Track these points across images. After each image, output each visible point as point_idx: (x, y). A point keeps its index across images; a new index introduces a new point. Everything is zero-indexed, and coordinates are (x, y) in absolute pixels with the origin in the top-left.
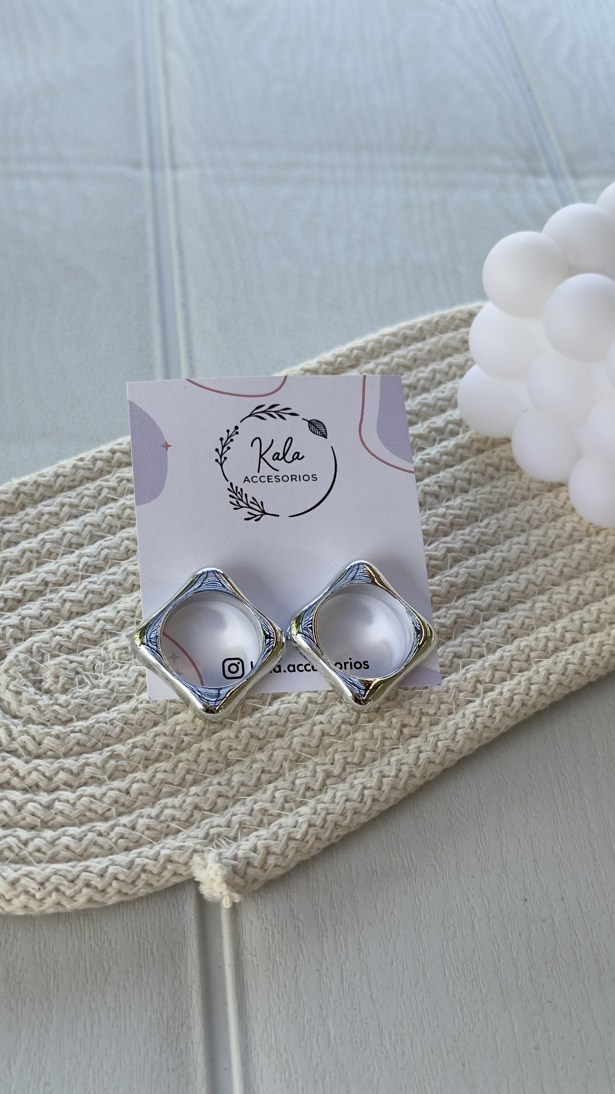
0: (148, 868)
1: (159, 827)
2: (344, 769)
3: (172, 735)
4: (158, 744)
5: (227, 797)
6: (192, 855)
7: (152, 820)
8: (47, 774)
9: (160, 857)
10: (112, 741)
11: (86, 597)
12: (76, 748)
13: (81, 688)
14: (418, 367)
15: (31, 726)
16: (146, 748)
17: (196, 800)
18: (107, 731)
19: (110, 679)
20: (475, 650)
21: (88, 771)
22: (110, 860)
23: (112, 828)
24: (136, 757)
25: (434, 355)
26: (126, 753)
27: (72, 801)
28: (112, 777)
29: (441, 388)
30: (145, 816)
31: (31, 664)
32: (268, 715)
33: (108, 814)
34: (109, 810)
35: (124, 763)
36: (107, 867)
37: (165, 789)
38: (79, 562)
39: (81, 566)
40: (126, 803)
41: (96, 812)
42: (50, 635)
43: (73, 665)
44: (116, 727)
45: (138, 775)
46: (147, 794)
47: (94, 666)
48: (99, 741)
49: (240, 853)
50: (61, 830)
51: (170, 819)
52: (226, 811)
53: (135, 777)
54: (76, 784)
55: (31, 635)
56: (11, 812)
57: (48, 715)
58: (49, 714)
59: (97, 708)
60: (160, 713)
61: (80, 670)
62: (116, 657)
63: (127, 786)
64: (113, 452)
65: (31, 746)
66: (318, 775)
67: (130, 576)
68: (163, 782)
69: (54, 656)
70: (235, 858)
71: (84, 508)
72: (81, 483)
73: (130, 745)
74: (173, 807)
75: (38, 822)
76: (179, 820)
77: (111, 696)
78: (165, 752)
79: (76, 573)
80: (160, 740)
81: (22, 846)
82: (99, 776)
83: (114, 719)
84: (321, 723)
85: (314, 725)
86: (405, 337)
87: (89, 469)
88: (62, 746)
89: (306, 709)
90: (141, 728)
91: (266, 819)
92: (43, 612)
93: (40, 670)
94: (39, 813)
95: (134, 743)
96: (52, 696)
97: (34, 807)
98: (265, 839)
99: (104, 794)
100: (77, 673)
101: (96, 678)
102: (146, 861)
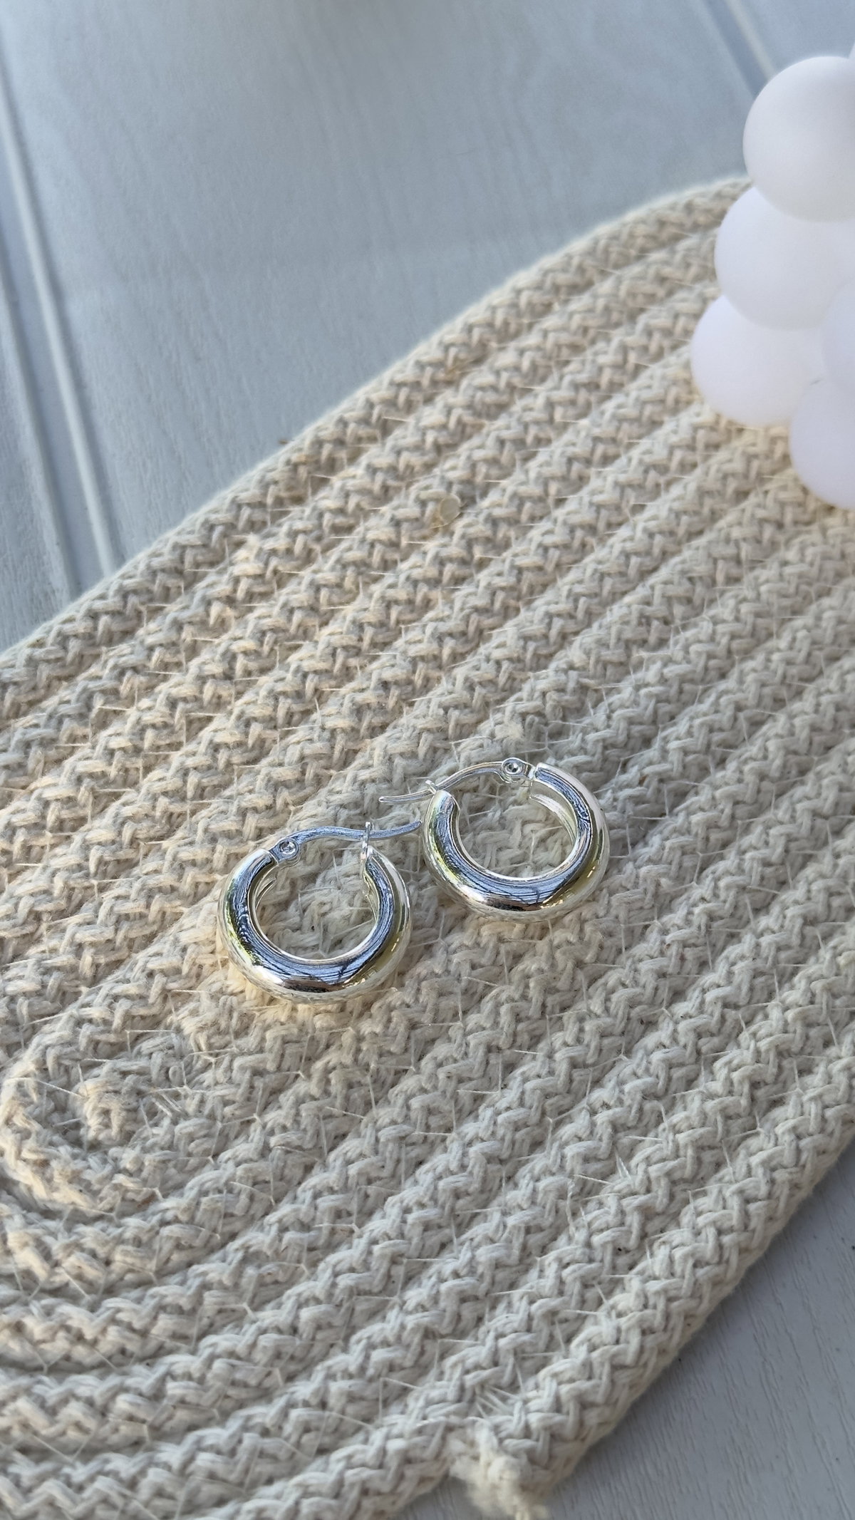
0: (373, 1485)
1: (368, 1393)
2: (672, 1197)
3: (345, 1188)
4: (323, 1213)
5: (476, 1298)
6: (444, 1439)
7: (351, 1382)
8: (137, 1325)
9: (388, 1459)
10: (237, 1225)
11: (116, 931)
12: (176, 1257)
13: (156, 1125)
14: (593, 342)
15: (81, 1228)
16: (305, 1227)
17: (424, 1318)
18: (226, 1207)
19: (203, 1095)
20: (836, 902)
21: (211, 1300)
22: (299, 1485)
23: (285, 1414)
24: (290, 1252)
25: (615, 316)
26: (271, 1245)
27: (196, 1375)
28: (257, 1301)
29: (643, 379)
30: (339, 1375)
31: (51, 1094)
32: (508, 1109)
33: (268, 1383)
34: (269, 1374)
35: (269, 1267)
36: (297, 1503)
37: (362, 1305)
38: (86, 859)
39: (92, 867)
40: (298, 1354)
41: (246, 1385)
42: (71, 1024)
43: (130, 1080)
44: (239, 1193)
45: (303, 1288)
46: (330, 1326)
47: (167, 1072)
48: (215, 1231)
49: (534, 1420)
50: (192, 1437)
51: (385, 1371)
52: (483, 1329)
53: (299, 1295)
54: (194, 1331)
55: (34, 1030)
56: (91, 1424)
57: (109, 1199)
58: (109, 1197)
59: (193, 1161)
60: (310, 1146)
61: (143, 1088)
62: (203, 1047)
63: (290, 1319)
64: (93, 616)
65: (92, 1272)
66: (628, 1220)
67: (187, 869)
68: (355, 1292)
69: (88, 1067)
70: (527, 1432)
71: (68, 741)
72: (49, 689)
73: (274, 1229)
74: (385, 1343)
75: (145, 1431)
76: (402, 1369)
77: (213, 1130)
78: (341, 1225)
79: (86, 884)
80: (326, 1202)
81: (128, 1492)
82: (233, 1306)
83: (232, 1178)
84: (606, 1106)
85: (593, 1112)
86: (556, 289)
87: (58, 660)
88: (151, 1259)
89: (571, 1081)
90: (284, 1186)
91: (559, 1335)
92: (46, 977)
93: (70, 1102)
94: (141, 1414)
95: (280, 1221)
96: (106, 1153)
97: (131, 1404)
98: (572, 1380)
99: (254, 1345)
100: (140, 1094)
101: (177, 1096)
102: (366, 1473)
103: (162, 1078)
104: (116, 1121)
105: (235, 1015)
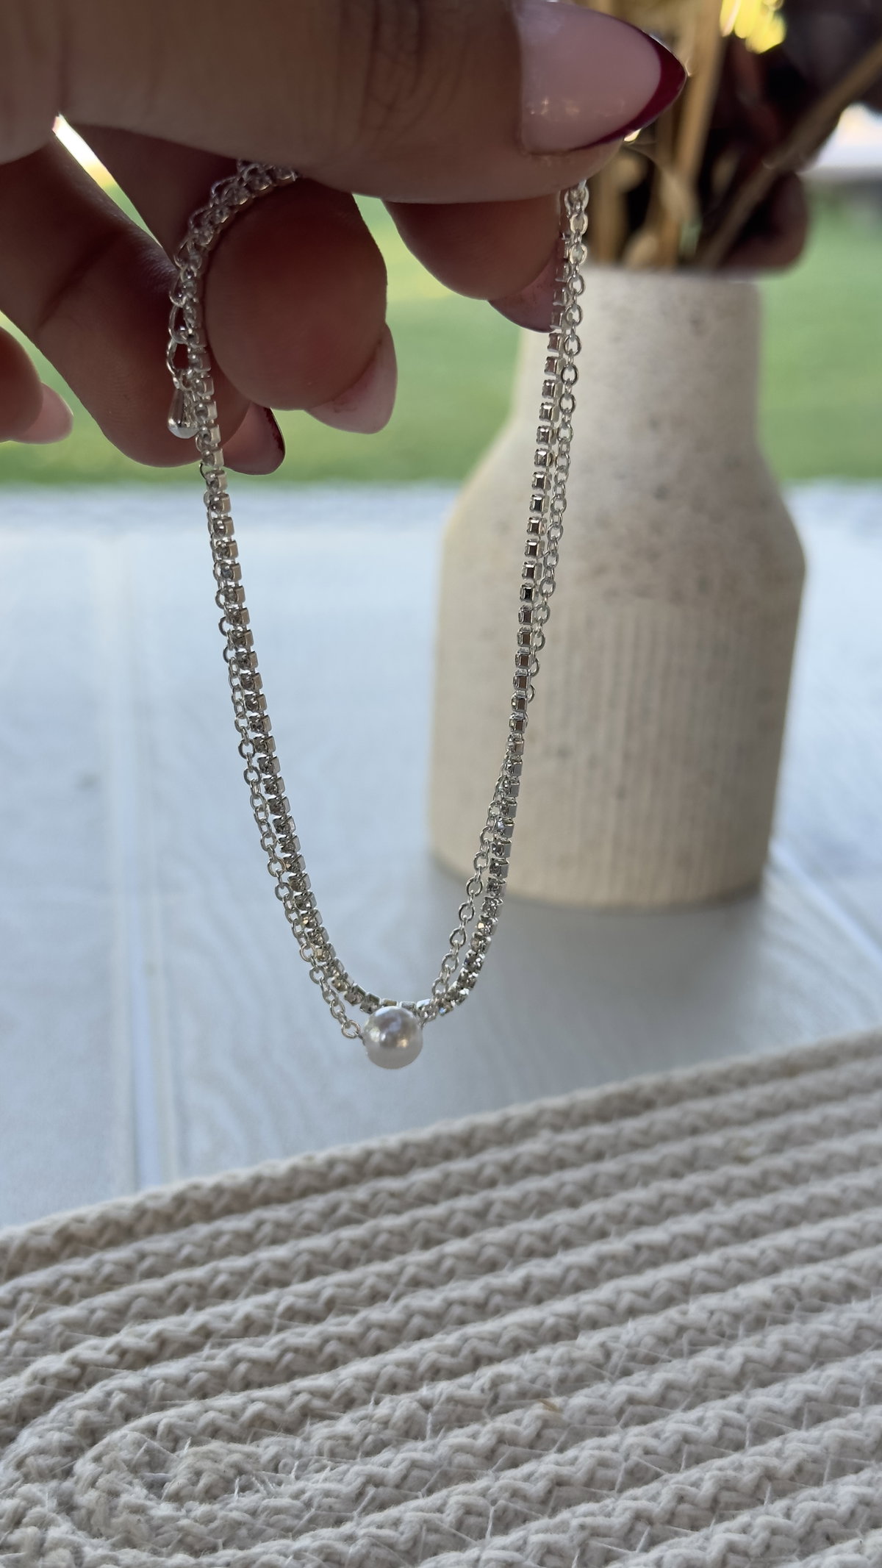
11: (281, 1357)
13: (244, 1496)
19: (306, 1486)
31: (149, 1451)
38: (277, 1305)
39: (280, 1310)
42: (199, 1409)
43: (236, 1459)
47: (277, 1464)
55: (159, 1407)
57: (166, 1536)
59: (271, 1531)
60: (404, 1546)
61: (248, 1467)
62: (326, 1452)
64: (369, 1153)
67: (373, 1330)
69: (198, 1442)
71: (302, 1229)
72: (302, 1195)
77: (304, 1513)
79: (268, 1320)
83: (306, 1551)
87: (321, 1174)
92: (192, 1374)
93: (166, 1463)
96: (182, 1504)
100: (242, 1472)
101: (279, 1482)
103: (272, 1465)
104: (203, 1482)
105: (370, 1438)
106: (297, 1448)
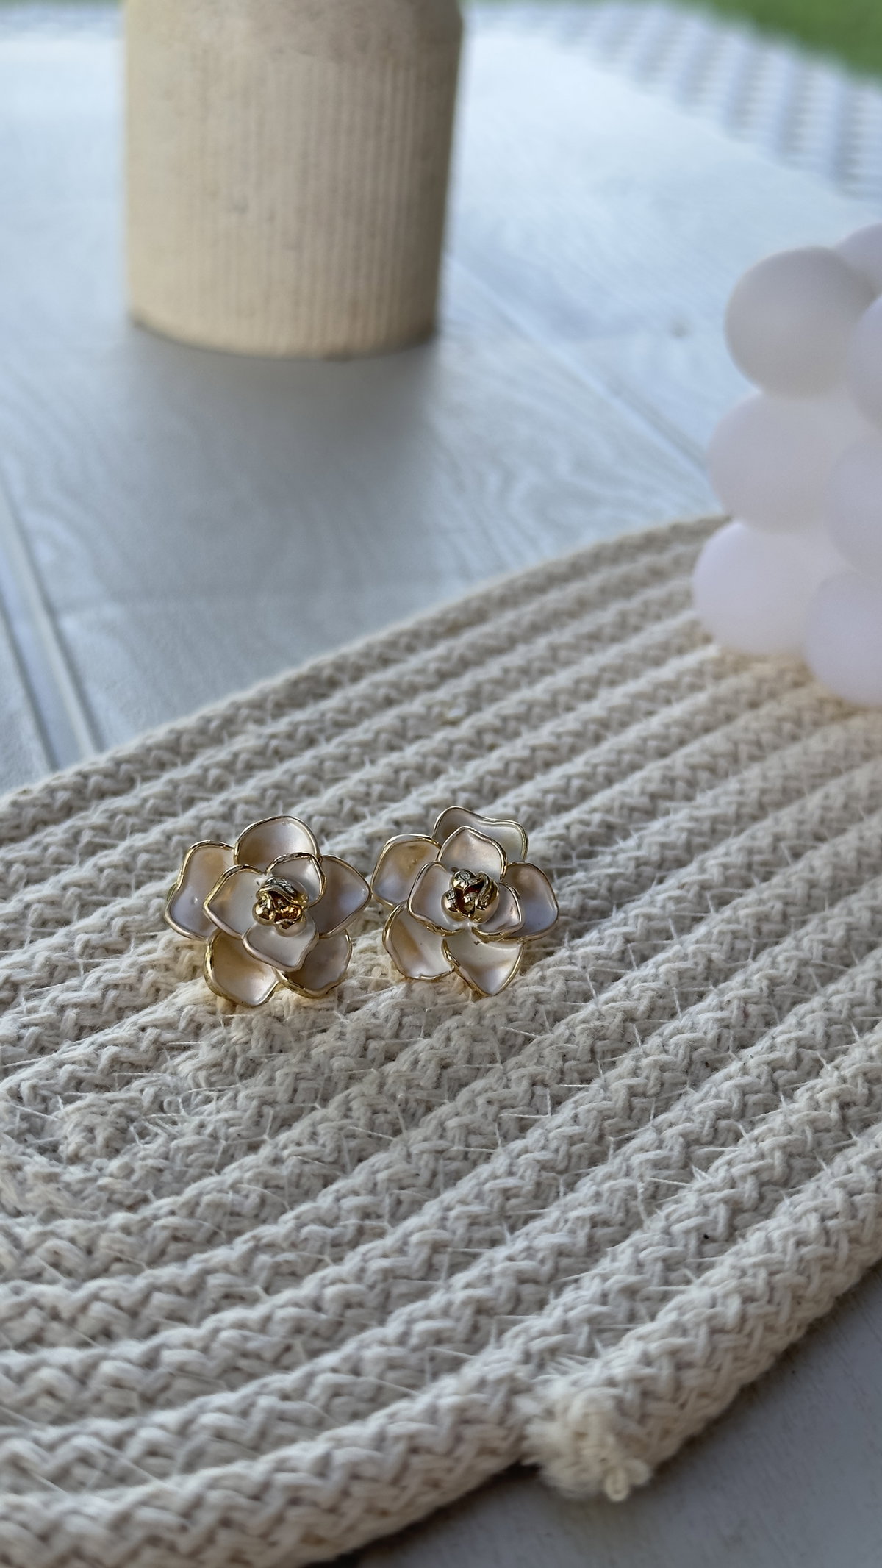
0: (424, 1441)
1: (412, 1362)
2: (762, 1198)
3: (374, 1191)
4: (349, 1211)
5: (538, 1281)
6: (510, 1398)
7: (390, 1349)
8: (125, 1302)
9: (440, 1414)
10: (246, 1223)
11: (104, 996)
12: (174, 1247)
13: (148, 1142)
15: (58, 1222)
17: (476, 1293)
18: (232, 1206)
19: (203, 1120)
22: (328, 1439)
24: (311, 1243)
26: (287, 1236)
28: (272, 1286)
31: (25, 1117)
32: (560, 1126)
33: (286, 1356)
34: (288, 1349)
35: (287, 1256)
36: (328, 1454)
37: (401, 1288)
38: (72, 944)
39: (77, 948)
40: (320, 1329)
41: (260, 1357)
42: (50, 1065)
43: (118, 1106)
44: (247, 1196)
45: (331, 1271)
46: (361, 1305)
47: (161, 1104)
48: (219, 1227)
49: (619, 1373)
50: (192, 1406)
51: (431, 1341)
52: (548, 1307)
53: (323, 1278)
54: (195, 1312)
55: (10, 1070)
56: (67, 1390)
57: (93, 1198)
59: (192, 1172)
60: (330, 1159)
61: (133, 1113)
62: (203, 1083)
63: (312, 1296)
64: (85, 776)
65: (73, 1257)
66: (713, 1211)
68: (388, 1274)
69: (69, 1099)
70: (611, 1383)
73: (291, 1224)
74: (430, 1317)
76: (453, 1340)
77: (216, 1147)
78: (370, 1224)
79: (71, 963)
80: (349, 1202)
81: (113, 1451)
82: (243, 1289)
83: (239, 1181)
84: (674, 1124)
85: (660, 1130)
87: (44, 806)
88: (143, 1246)
89: (631, 1107)
90: (302, 1190)
91: (642, 1309)
92: (22, 1030)
93: (47, 1127)
94: (130, 1381)
96: (89, 1164)
97: (116, 1370)
99: (267, 1319)
100: (131, 1120)
101: (174, 1123)
102: (414, 1427)
103: (156, 1106)
104: (101, 1136)
105: (239, 1061)
106: (172, 1085)
